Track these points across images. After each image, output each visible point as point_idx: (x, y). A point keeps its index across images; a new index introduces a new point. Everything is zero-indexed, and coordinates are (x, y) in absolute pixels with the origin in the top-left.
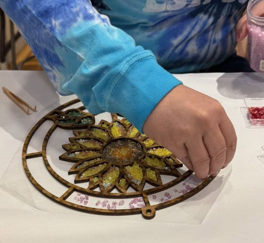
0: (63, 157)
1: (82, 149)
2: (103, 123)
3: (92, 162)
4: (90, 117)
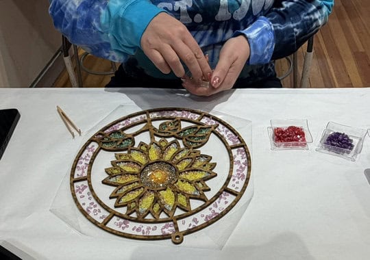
0: (105, 182)
1: (123, 173)
2: (142, 145)
3: (131, 187)
4: (130, 138)
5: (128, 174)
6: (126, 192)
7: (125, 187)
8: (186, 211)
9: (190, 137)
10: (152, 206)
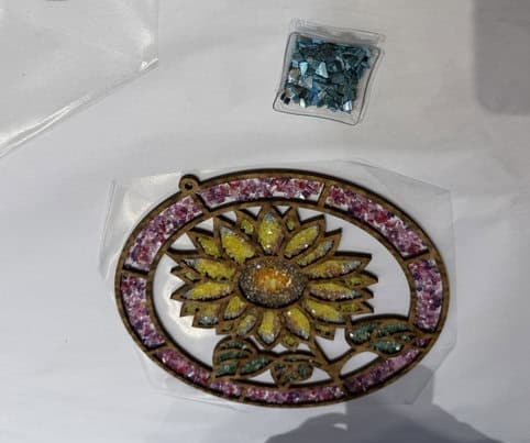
0: (365, 259)
1: (339, 278)
2: (328, 334)
3: (311, 256)
4: (358, 344)
5: (328, 279)
6: (313, 246)
8: (195, 230)
10: (256, 229)
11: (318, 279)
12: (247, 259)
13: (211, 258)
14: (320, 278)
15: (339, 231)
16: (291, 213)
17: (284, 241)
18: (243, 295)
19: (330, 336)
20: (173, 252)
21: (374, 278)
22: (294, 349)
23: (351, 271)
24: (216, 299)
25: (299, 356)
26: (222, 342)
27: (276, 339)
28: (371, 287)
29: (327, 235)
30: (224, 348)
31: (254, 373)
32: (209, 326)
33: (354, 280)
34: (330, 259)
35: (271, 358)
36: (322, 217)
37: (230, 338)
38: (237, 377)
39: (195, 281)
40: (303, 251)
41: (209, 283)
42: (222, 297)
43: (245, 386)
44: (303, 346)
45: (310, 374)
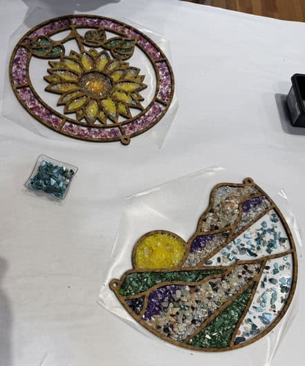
0: (48, 89)
1: (62, 82)
2: (73, 54)
3: (74, 95)
4: (59, 46)
5: (68, 82)
6: (72, 100)
7: (69, 95)
8: (128, 118)
9: (116, 49)
10: (98, 113)
11: (73, 83)
12: (106, 99)
13: (123, 103)
14: (72, 83)
15: (58, 105)
16: (80, 118)
17: (86, 105)
18: (111, 81)
19: (73, 53)
20: (141, 109)
21: (45, 79)
22: (92, 49)
23: (56, 84)
24: (125, 82)
25: (90, 44)
26: (128, 59)
27: (100, 56)
28: (48, 74)
29: (64, 104)
30: (127, 55)
31: (115, 39)
32: (131, 68)
33: (56, 79)
34: (65, 92)
35: (104, 46)
36: (65, 113)
37: (123, 60)
38: (124, 39)
39: (133, 92)
40: (77, 98)
41: (127, 90)
42: (122, 82)
43: (121, 33)
44: (87, 49)
45: (87, 33)
